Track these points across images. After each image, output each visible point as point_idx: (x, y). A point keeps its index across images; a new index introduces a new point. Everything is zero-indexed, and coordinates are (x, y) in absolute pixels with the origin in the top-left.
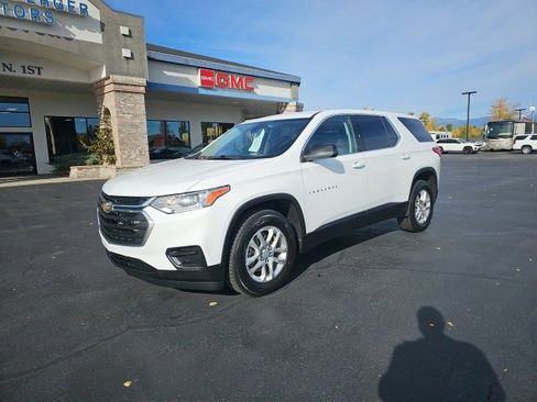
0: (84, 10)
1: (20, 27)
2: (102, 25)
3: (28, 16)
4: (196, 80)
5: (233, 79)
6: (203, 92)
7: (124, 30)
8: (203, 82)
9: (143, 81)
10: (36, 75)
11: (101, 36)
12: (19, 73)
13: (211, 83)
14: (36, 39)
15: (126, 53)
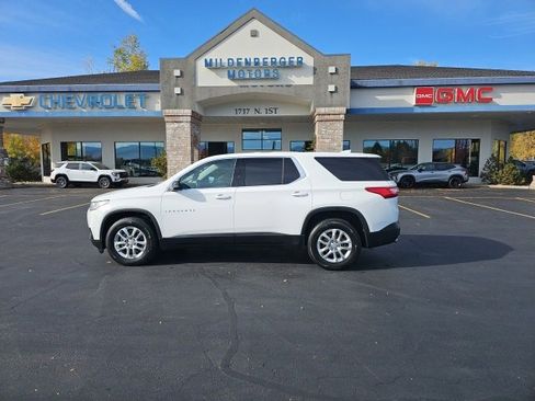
0: (300, 63)
1: (259, 83)
2: (315, 69)
3: (263, 76)
4: (409, 99)
5: (460, 92)
6: (419, 110)
7: (332, 69)
8: (418, 100)
9: (344, 110)
10: (273, 114)
11: (312, 78)
12: (263, 114)
13: (430, 100)
14: (267, 90)
15: (331, 88)
